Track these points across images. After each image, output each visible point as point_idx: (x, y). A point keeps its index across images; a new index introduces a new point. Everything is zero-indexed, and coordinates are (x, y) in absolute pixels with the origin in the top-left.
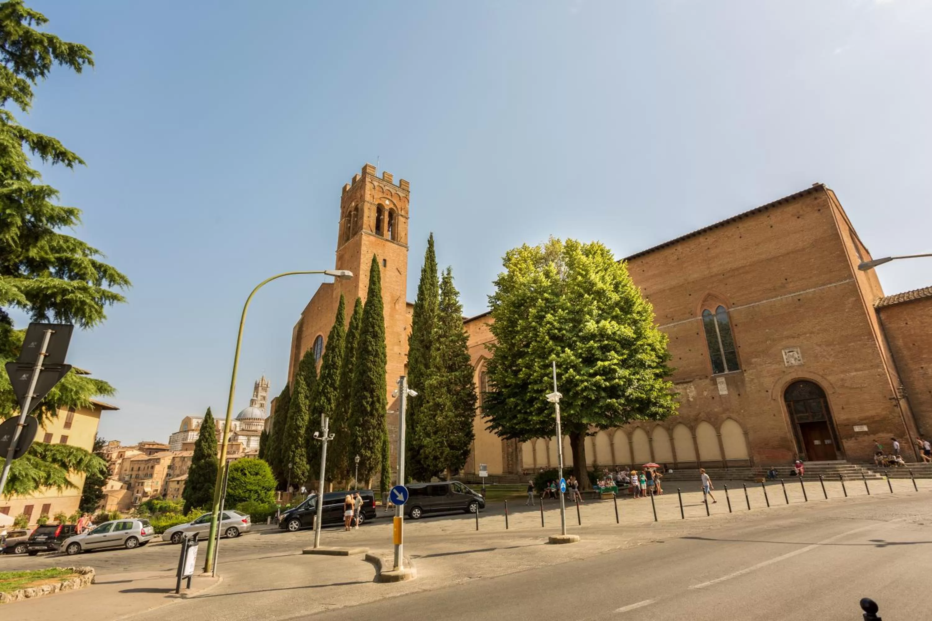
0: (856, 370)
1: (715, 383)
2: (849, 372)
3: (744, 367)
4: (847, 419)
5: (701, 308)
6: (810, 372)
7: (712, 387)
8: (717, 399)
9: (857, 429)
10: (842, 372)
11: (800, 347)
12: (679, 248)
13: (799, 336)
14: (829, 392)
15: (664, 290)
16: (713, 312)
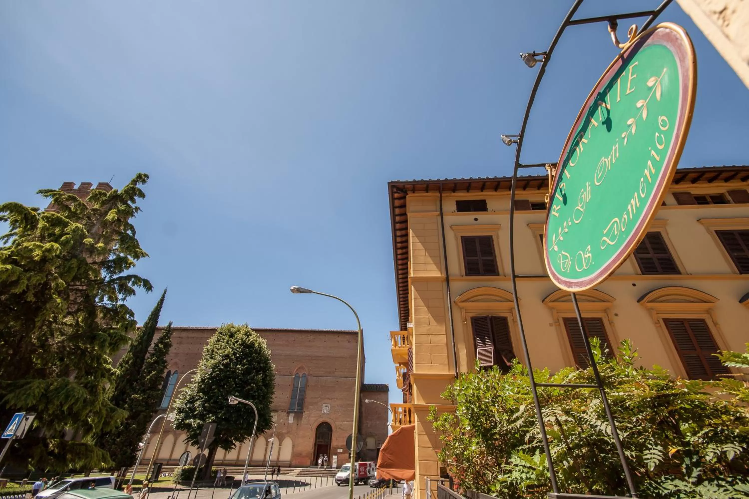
0: (347, 421)
1: (288, 416)
2: (344, 422)
3: (304, 410)
4: (337, 445)
5: (296, 371)
6: (330, 418)
7: (286, 418)
8: (286, 425)
9: (339, 451)
10: (342, 421)
11: (330, 404)
12: (297, 335)
13: (332, 399)
14: (334, 430)
15: (281, 355)
16: (301, 376)
